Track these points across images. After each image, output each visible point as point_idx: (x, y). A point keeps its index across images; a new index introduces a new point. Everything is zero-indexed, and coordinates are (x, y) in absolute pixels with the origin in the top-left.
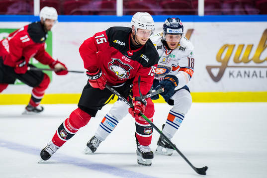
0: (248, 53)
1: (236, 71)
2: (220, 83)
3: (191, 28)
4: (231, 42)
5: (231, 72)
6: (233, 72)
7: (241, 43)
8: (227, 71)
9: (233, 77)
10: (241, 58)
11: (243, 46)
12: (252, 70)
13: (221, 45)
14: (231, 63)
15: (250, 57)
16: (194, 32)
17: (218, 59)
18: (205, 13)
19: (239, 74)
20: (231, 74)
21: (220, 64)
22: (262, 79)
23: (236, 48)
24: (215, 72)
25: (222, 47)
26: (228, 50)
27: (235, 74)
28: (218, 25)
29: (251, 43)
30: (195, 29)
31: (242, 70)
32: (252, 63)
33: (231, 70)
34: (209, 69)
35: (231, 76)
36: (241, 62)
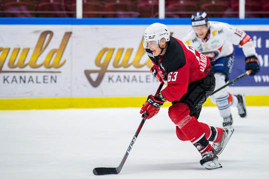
0: (127, 57)
1: (116, 75)
2: (99, 88)
3: (70, 31)
4: (110, 46)
5: (111, 76)
6: (113, 76)
7: (121, 46)
8: (107, 75)
9: (113, 81)
10: (120, 63)
11: (123, 49)
12: (131, 75)
13: (100, 49)
14: (110, 67)
15: (130, 62)
16: (72, 35)
17: (97, 63)
18: (84, 15)
19: (119, 79)
20: (110, 79)
21: (99, 69)
22: (141, 84)
23: (115, 52)
24: (94, 77)
25: (101, 51)
26: (107, 55)
27: (115, 79)
28: (97, 28)
29: (130, 47)
30: (73, 32)
31: (122, 75)
32: (132, 68)
33: (111, 74)
34: (87, 73)
35: (111, 81)
36: (120, 66)
